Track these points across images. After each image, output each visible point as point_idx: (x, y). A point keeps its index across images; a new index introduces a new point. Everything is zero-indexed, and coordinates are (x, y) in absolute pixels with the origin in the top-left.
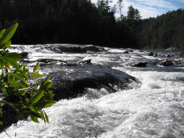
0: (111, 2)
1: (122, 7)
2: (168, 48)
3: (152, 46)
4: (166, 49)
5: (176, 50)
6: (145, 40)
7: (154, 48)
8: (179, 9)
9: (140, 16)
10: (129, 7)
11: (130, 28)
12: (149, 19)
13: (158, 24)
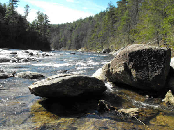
0: (16, 7)
1: (29, 12)
2: (80, 49)
3: (66, 48)
4: (78, 49)
5: (86, 50)
6: (62, 42)
7: (68, 50)
8: (91, 17)
9: (48, 21)
10: (37, 12)
11: (39, 31)
12: (66, 24)
13: (72, 28)
